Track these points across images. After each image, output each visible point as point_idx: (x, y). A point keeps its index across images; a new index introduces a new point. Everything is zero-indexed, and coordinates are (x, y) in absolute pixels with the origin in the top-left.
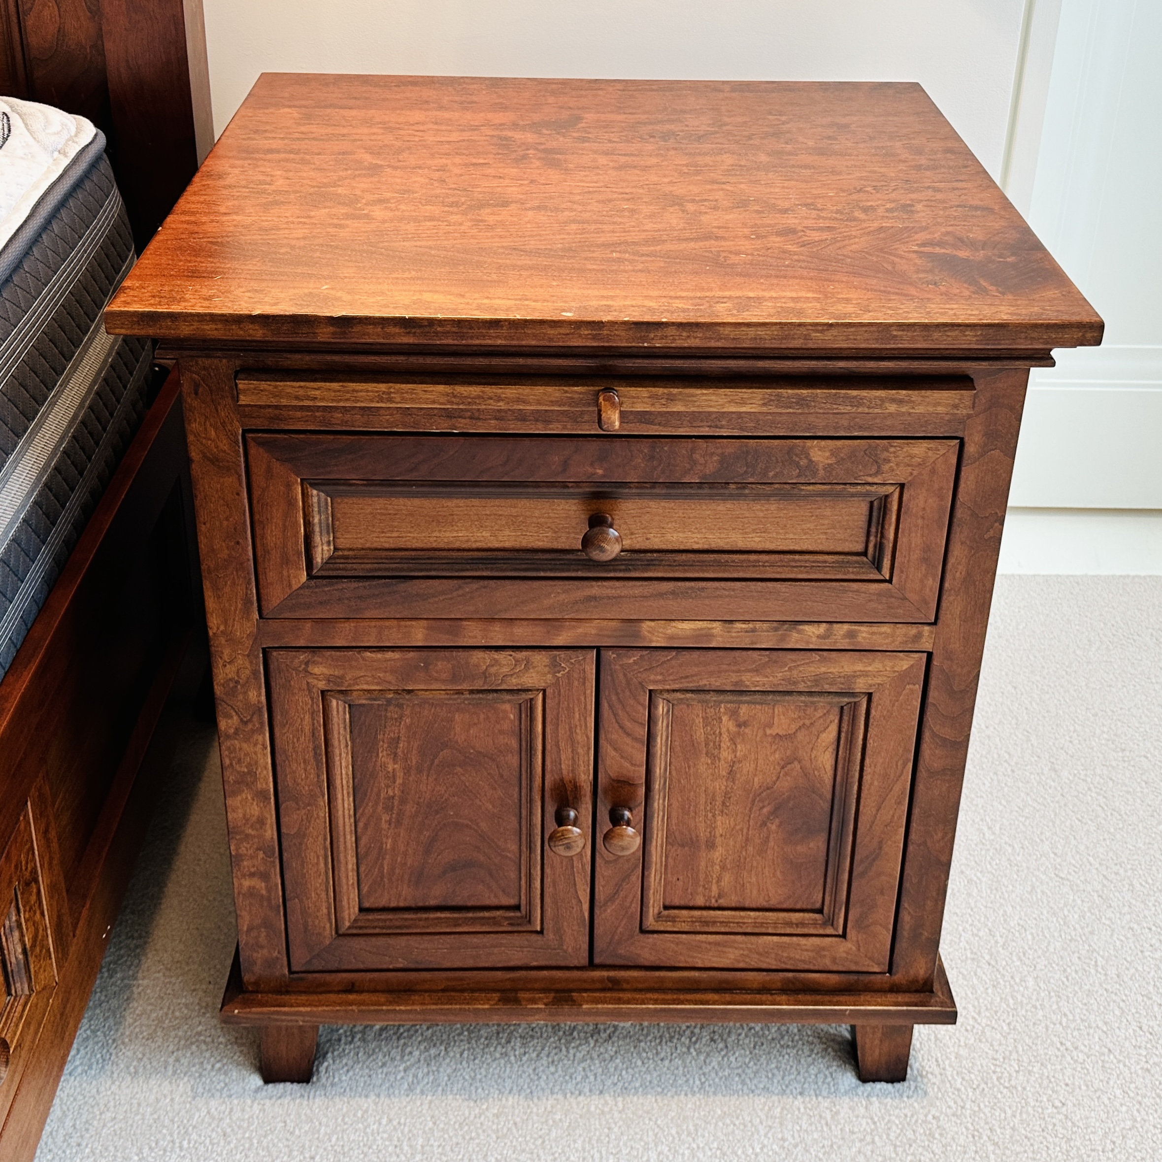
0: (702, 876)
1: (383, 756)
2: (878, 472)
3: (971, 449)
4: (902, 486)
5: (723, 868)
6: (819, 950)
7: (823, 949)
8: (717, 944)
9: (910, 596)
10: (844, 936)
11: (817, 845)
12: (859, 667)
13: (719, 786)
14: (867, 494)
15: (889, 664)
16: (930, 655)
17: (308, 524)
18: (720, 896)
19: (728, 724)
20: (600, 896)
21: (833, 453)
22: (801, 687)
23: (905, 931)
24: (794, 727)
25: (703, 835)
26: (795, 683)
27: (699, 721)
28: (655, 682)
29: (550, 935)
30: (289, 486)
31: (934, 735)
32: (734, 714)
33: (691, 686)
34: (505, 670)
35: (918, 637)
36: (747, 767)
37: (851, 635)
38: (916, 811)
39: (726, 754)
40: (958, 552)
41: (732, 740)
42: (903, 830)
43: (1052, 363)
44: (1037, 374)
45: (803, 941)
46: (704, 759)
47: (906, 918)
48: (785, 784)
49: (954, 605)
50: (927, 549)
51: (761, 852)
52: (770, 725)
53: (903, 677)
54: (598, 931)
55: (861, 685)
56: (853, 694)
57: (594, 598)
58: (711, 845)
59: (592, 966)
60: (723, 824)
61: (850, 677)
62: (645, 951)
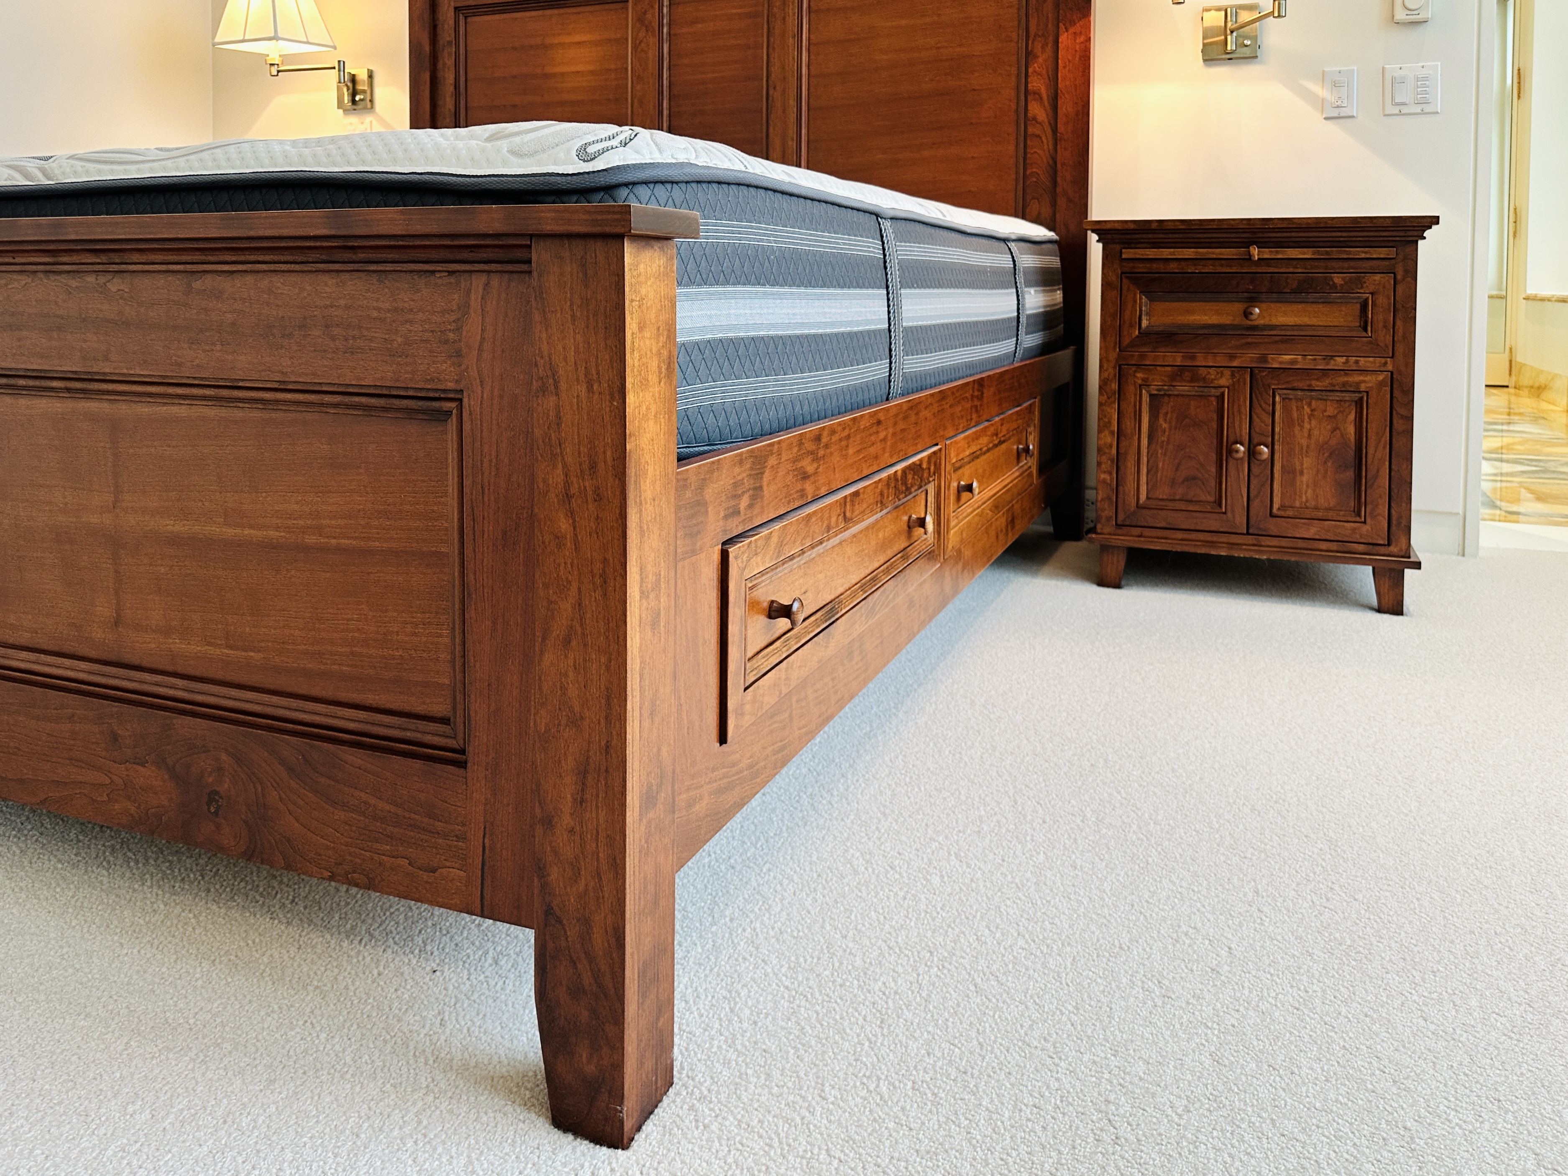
0: (1298, 490)
1: (1161, 421)
2: (1362, 287)
3: (1399, 277)
4: (1372, 293)
5: (1308, 486)
6: (1354, 530)
7: (1356, 529)
8: (1305, 524)
9: (1381, 344)
10: (1365, 522)
11: (1350, 474)
12: (1361, 378)
13: (1304, 442)
14: (1359, 298)
15: (1374, 377)
16: (1392, 373)
17: (1141, 310)
18: (1307, 501)
19: (1307, 409)
20: (1252, 495)
21: (1343, 279)
22: (1337, 388)
23: (1394, 522)
24: (1336, 412)
25: (1298, 468)
26: (1334, 386)
27: (1294, 405)
28: (1275, 384)
29: (1229, 514)
30: (1135, 295)
31: (1398, 413)
32: (1309, 405)
33: (1290, 386)
34: (1213, 377)
35: (1386, 364)
36: (1316, 432)
37: (1357, 362)
38: (1393, 453)
39: (1307, 426)
40: (1399, 323)
41: (1309, 418)
42: (1387, 463)
43: (1425, 238)
44: (1420, 242)
45: (1346, 524)
46: (1297, 428)
47: (1394, 515)
48: (1333, 442)
49: (1400, 348)
50: (1386, 322)
51: (1325, 477)
52: (1325, 411)
53: (1381, 384)
54: (1251, 514)
55: (1363, 387)
56: (1360, 392)
57: (1249, 343)
58: (1302, 473)
59: (1248, 533)
60: (1307, 462)
61: (1358, 384)
62: (1273, 526)
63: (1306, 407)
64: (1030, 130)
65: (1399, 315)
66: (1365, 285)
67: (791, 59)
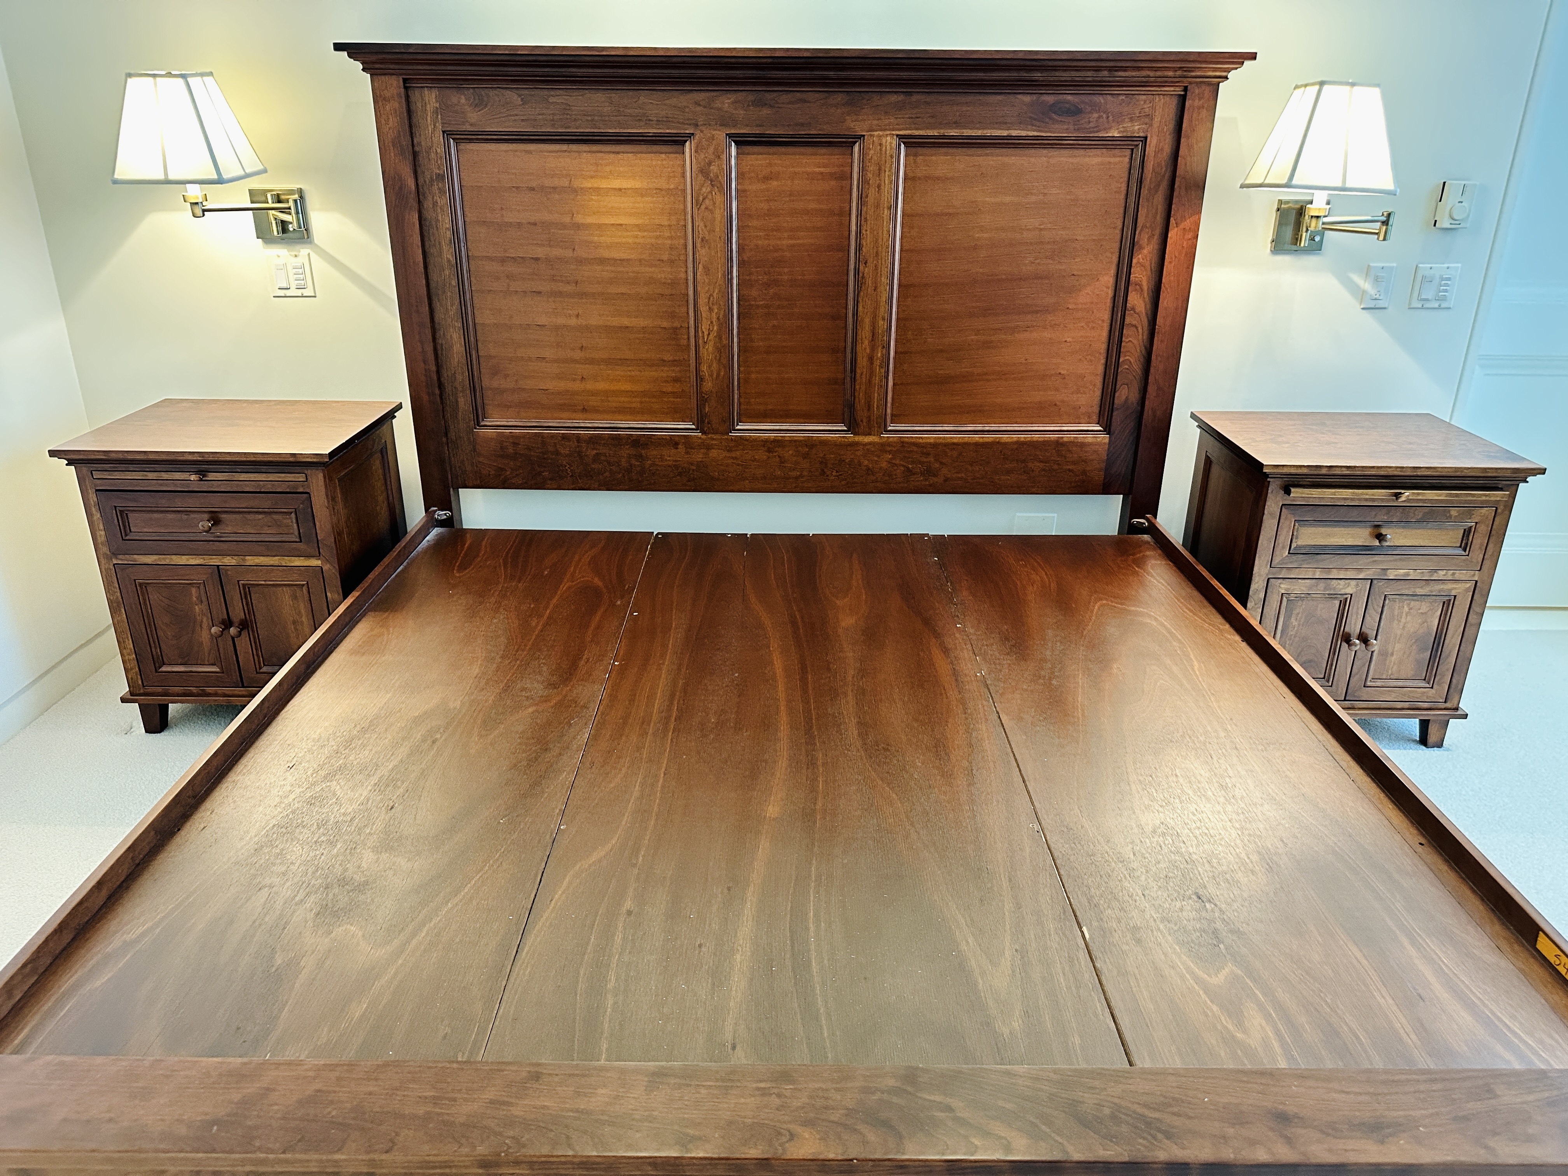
0: (1388, 666)
1: (1293, 620)
2: (1470, 518)
3: (1499, 511)
4: (1476, 523)
5: (1394, 664)
7: (1424, 693)
8: (1389, 691)
9: (1474, 560)
10: (1432, 688)
11: (1427, 655)
12: (1454, 586)
13: (1399, 632)
14: (1465, 526)
15: (1463, 584)
16: (1477, 582)
17: (1293, 535)
18: (1392, 674)
19: (1406, 609)
21: (1458, 512)
22: (1433, 592)
23: (1453, 686)
24: (1428, 609)
25: (1390, 651)
26: (1431, 592)
27: (1397, 607)
28: (1388, 592)
30: (1291, 522)
31: (1474, 611)
32: (1409, 605)
33: (1399, 593)
34: (1341, 587)
35: (1474, 575)
36: (1409, 625)
37: (1453, 574)
38: (1464, 639)
39: (1403, 620)
40: (1491, 546)
41: (1407, 614)
43: (1527, 482)
45: (1418, 690)
46: (1396, 622)
47: (1454, 681)
48: (1421, 631)
49: (1487, 563)
50: (1481, 544)
51: (1409, 657)
52: (1419, 609)
53: (1467, 590)
55: (1453, 593)
56: (1450, 596)
57: (1374, 562)
58: (1392, 654)
59: (1345, 700)
60: (1398, 646)
61: (1450, 590)
62: (1365, 694)
63: (1405, 607)
64: (1128, 320)
65: (1492, 540)
66: (1473, 516)
67: (885, 232)
